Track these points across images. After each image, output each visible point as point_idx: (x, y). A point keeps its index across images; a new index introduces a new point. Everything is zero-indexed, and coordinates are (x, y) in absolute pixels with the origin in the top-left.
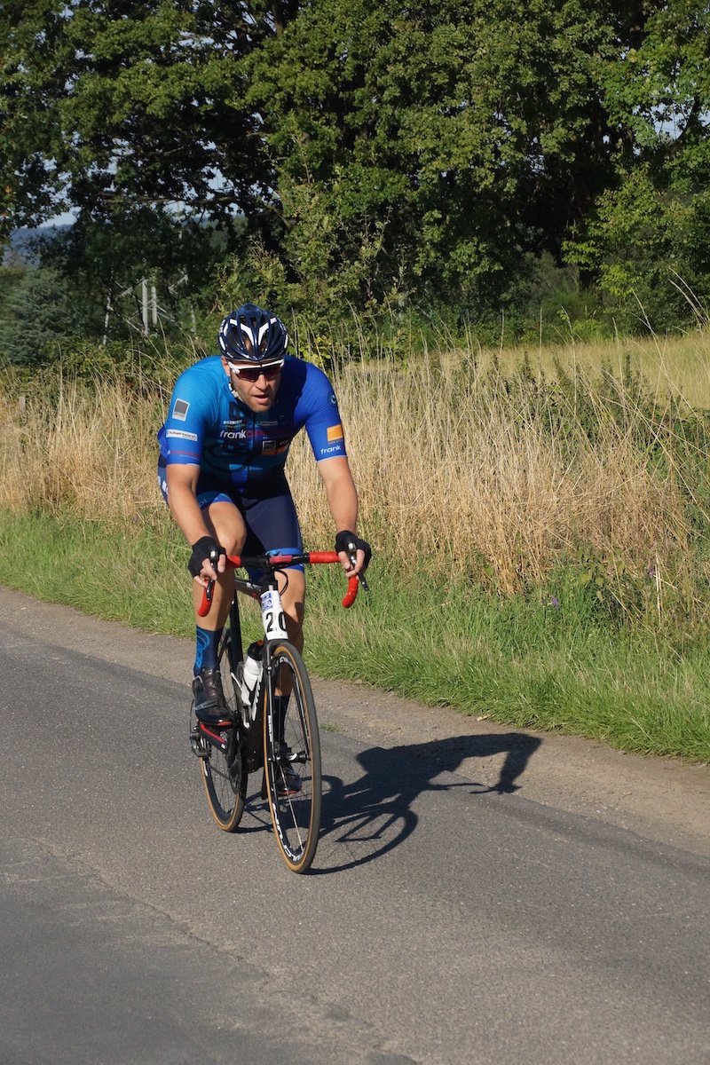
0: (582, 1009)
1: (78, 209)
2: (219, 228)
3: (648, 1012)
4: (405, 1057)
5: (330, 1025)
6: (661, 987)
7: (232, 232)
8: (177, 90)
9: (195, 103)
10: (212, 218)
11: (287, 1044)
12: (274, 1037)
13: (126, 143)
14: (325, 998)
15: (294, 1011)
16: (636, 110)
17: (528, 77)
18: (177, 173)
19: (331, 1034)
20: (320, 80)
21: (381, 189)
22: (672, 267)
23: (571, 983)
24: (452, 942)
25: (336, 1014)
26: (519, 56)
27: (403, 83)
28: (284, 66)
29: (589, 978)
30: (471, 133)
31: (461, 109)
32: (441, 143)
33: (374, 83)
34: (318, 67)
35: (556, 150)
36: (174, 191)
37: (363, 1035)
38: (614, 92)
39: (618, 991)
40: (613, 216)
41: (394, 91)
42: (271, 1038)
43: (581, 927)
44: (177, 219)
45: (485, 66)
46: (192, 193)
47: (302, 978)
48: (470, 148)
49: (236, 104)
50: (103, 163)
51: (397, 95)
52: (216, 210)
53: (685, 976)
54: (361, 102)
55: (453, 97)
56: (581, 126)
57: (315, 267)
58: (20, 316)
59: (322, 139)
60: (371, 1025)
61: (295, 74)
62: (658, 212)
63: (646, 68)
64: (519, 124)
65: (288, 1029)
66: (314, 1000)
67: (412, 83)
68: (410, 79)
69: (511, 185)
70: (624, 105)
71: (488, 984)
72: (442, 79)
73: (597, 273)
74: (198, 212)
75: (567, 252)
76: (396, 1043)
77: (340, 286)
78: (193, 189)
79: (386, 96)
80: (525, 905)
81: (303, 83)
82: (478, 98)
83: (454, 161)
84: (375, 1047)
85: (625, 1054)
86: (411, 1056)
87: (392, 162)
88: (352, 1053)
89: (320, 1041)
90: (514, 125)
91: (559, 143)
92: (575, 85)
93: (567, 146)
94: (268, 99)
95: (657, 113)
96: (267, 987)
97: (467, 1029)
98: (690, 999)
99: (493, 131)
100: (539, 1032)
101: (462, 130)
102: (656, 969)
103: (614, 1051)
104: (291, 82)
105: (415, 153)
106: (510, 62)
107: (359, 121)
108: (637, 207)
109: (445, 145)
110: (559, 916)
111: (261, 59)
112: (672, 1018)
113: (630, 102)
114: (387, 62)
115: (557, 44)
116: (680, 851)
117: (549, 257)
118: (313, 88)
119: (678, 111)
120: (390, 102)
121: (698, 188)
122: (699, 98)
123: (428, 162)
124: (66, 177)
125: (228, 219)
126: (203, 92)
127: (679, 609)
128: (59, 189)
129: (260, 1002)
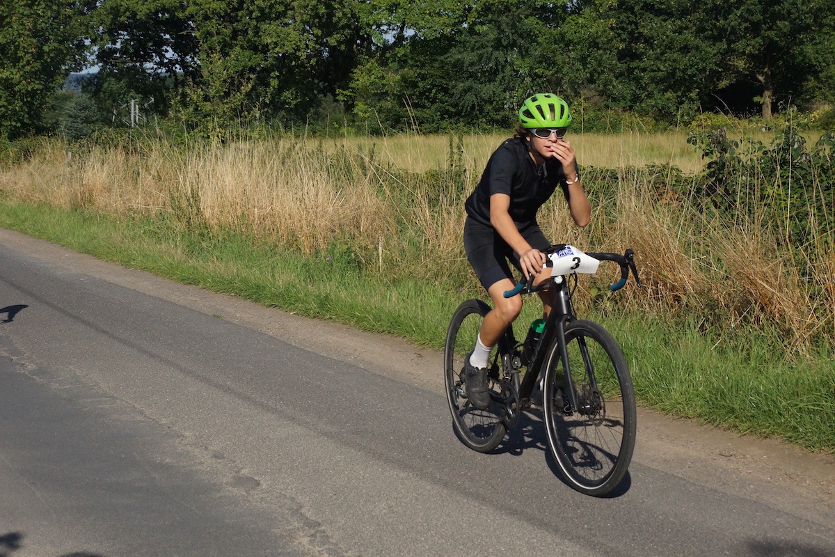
0: (340, 455)
1: (101, 64)
2: (170, 76)
4: (251, 478)
5: (214, 461)
7: (176, 79)
8: (152, 7)
9: (160, 15)
10: (167, 72)
11: (192, 471)
12: (185, 467)
13: (125, 33)
14: (212, 448)
15: (196, 454)
16: (374, 27)
17: (322, 10)
18: (151, 50)
19: (214, 466)
20: (222, 6)
21: (249, 61)
22: (388, 104)
25: (217, 456)
30: (294, 35)
31: (289, 24)
32: (279, 39)
33: (248, 9)
35: (336, 44)
36: (148, 57)
37: (230, 467)
38: (364, 19)
40: (362, 77)
41: (256, 14)
43: (340, 415)
44: (149, 71)
45: (303, 3)
46: (157, 59)
47: (201, 438)
48: (294, 42)
49: (181, 15)
50: (114, 43)
51: (259, 15)
52: (169, 67)
53: (391, 440)
54: (241, 18)
55: (286, 18)
56: (348, 33)
57: (218, 95)
58: (71, 116)
59: (222, 35)
60: (234, 462)
61: (210, 3)
62: (383, 78)
63: (380, 8)
64: (318, 32)
65: (193, 463)
66: (206, 449)
67: (266, 10)
68: (266, 8)
69: (313, 61)
70: (369, 25)
71: (294, 442)
72: (281, 9)
73: (353, 106)
74: (160, 68)
75: (338, 95)
76: (247, 471)
77: (230, 105)
78: (158, 58)
79: (253, 16)
80: (312, 404)
81: (214, 7)
82: (298, 19)
83: (286, 48)
84: (236, 473)
85: (361, 478)
86: (254, 477)
87: (255, 49)
88: (225, 476)
89: (209, 469)
90: (315, 32)
91: (337, 41)
92: (345, 15)
93: (339, 43)
94: (196, 14)
96: (183, 442)
97: (283, 464)
99: (305, 35)
100: (318, 466)
101: (289, 34)
102: (377, 436)
103: (356, 476)
104: (208, 6)
105: (267, 44)
106: (315, 2)
107: (240, 27)
108: (373, 74)
109: (281, 40)
110: (329, 410)
113: (371, 23)
116: (389, 379)
117: (330, 97)
118: (218, 9)
119: (393, 30)
120: (255, 19)
121: (402, 67)
122: (404, 24)
123: (273, 49)
124: (96, 48)
125: (175, 72)
126: (164, 10)
127: (390, 263)
128: (92, 54)
129: (179, 450)
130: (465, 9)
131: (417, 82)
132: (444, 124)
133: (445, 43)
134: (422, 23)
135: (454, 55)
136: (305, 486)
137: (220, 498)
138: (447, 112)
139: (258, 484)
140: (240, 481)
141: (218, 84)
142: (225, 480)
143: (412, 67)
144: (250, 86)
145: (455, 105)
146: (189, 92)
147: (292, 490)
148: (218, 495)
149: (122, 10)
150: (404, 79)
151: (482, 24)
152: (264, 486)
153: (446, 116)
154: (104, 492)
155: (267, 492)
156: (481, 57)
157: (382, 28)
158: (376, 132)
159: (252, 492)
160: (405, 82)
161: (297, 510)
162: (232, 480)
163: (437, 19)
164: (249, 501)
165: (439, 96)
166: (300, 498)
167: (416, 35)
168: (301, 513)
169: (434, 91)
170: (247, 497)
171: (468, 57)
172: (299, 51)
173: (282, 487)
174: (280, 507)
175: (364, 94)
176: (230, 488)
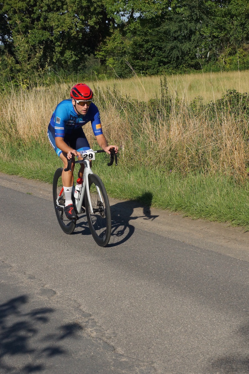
0: (102, 274)
3: (121, 274)
4: (51, 289)
5: (29, 281)
6: (125, 267)
11: (17, 287)
12: (13, 285)
14: (28, 273)
15: (19, 277)
16: (115, 13)
17: (85, 4)
19: (30, 283)
20: (24, 5)
21: (42, 37)
22: (126, 59)
23: (99, 266)
24: (65, 255)
25: (31, 277)
27: (48, 6)
29: (104, 264)
30: (68, 20)
31: (65, 13)
32: (60, 23)
33: (40, 6)
35: (93, 25)
37: (39, 283)
38: (109, 8)
39: (112, 268)
40: (110, 44)
42: (12, 285)
43: (102, 250)
47: (21, 267)
48: (68, 24)
51: (47, 9)
53: (131, 263)
54: (36, 11)
55: (63, 9)
56: (100, 17)
57: (23, 59)
59: (25, 22)
60: (41, 280)
61: (17, 3)
62: (122, 43)
64: (82, 17)
65: (17, 282)
66: (25, 273)
67: (51, 6)
68: (50, 5)
69: (81, 35)
70: (112, 12)
71: (75, 267)
72: (59, 4)
73: (105, 60)
75: (96, 55)
76: (49, 285)
77: (31, 65)
79: (43, 9)
80: (86, 244)
81: (19, 6)
82: (70, 10)
83: (64, 28)
84: (42, 287)
85: (114, 287)
86: (53, 289)
87: (44, 28)
88: (36, 289)
89: (26, 286)
90: (81, 18)
91: (94, 22)
92: (98, 6)
93: (96, 23)
94: (9, 10)
95: (121, 14)
96: (11, 270)
97: (69, 280)
98: (133, 270)
99: (75, 19)
100: (90, 281)
101: (65, 19)
102: (123, 261)
103: (111, 286)
104: (15, 5)
105: (52, 26)
107: (35, 17)
108: (116, 41)
109: (61, 24)
110: (95, 247)
112: (127, 276)
113: (114, 11)
117: (92, 55)
118: (22, 7)
119: (127, 13)
120: (45, 11)
121: (133, 36)
122: (133, 9)
123: (56, 29)
127: (129, 157)
129: (9, 275)
131: (143, 45)
132: (161, 69)
134: (144, 9)
135: (165, 27)
136: (82, 293)
137: (33, 302)
138: (162, 62)
139: (55, 293)
140: (44, 292)
142: (36, 292)
143: (139, 35)
144: (41, 53)
145: (167, 57)
146: (6, 59)
147: (74, 296)
148: (33, 300)
150: (135, 43)
151: (180, 7)
152: (59, 294)
153: (162, 64)
155: (60, 298)
156: (180, 27)
159: (52, 298)
160: (136, 45)
161: (78, 307)
162: (40, 291)
163: (153, 6)
164: (50, 303)
165: (157, 52)
166: (79, 301)
167: (141, 16)
168: (80, 309)
169: (153, 49)
170: (49, 301)
171: (173, 27)
172: (72, 29)
173: (69, 294)
174: (68, 306)
175: (112, 53)
176: (39, 296)
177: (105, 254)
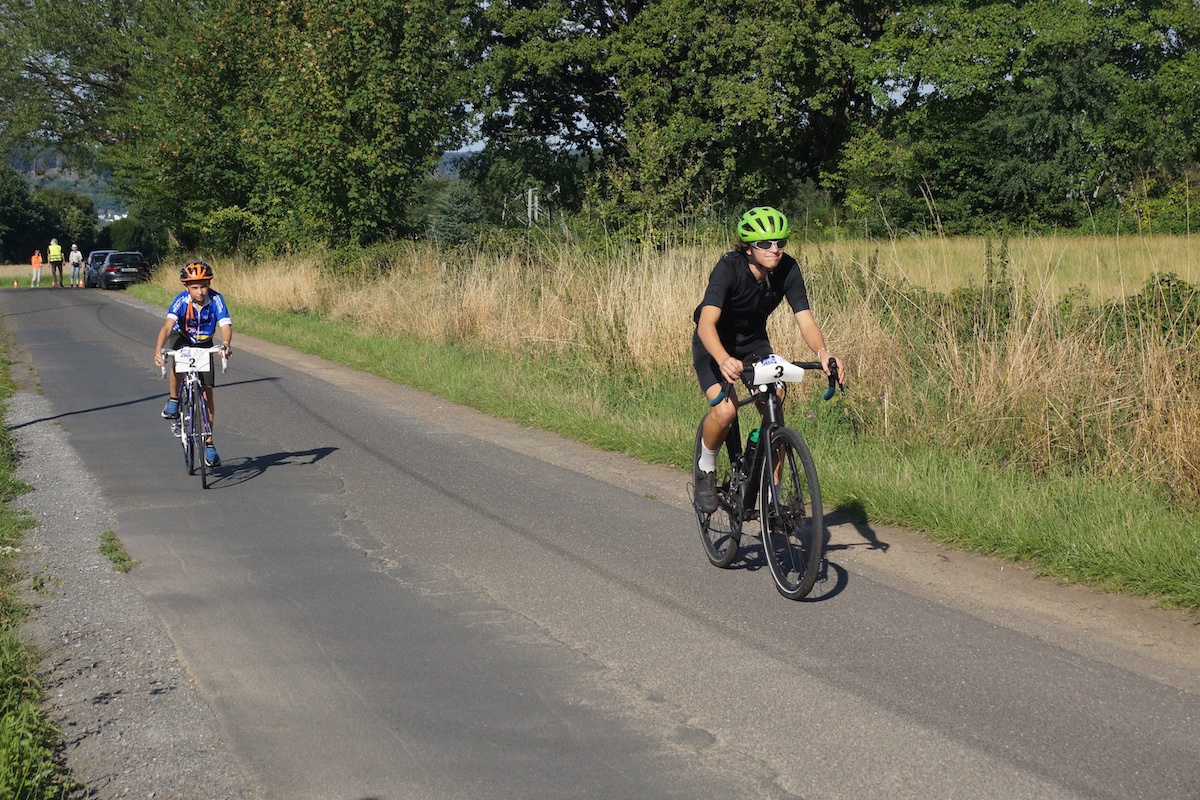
0: (831, 702)
1: (487, 139)
2: (583, 155)
4: (703, 731)
5: (650, 705)
7: (592, 158)
8: (559, 58)
9: (570, 69)
10: (579, 148)
11: (619, 718)
12: (609, 713)
13: (521, 95)
14: (647, 686)
15: (624, 694)
16: (875, 82)
17: (800, 58)
18: (557, 118)
19: (650, 712)
20: (657, 56)
21: (695, 132)
22: (895, 193)
23: (823, 682)
24: (737, 650)
25: (654, 698)
26: (795, 42)
28: (633, 44)
30: (760, 95)
31: (753, 79)
32: (739, 101)
33: (694, 58)
34: (655, 45)
35: (819, 108)
36: (552, 128)
37: (673, 714)
38: (861, 70)
40: (857, 155)
41: (706, 65)
42: (607, 713)
43: (830, 643)
44: (553, 149)
45: (772, 49)
46: (565, 131)
47: (630, 670)
48: (760, 105)
49: (599, 68)
50: (506, 108)
51: (710, 67)
52: (581, 142)
53: (905, 681)
54: (684, 70)
55: (748, 70)
56: (837, 92)
57: (651, 181)
58: (444, 212)
60: (679, 707)
61: (640, 50)
62: (887, 154)
63: (884, 54)
64: (794, 90)
65: (620, 706)
66: (639, 687)
67: (720, 59)
68: (719, 57)
69: (786, 132)
70: (868, 79)
71: (763, 681)
72: (741, 57)
73: (843, 195)
74: (569, 143)
75: (823, 179)
76: (697, 720)
78: (566, 128)
79: (702, 68)
81: (645, 57)
82: (766, 72)
83: (748, 114)
84: (681, 723)
85: (862, 735)
86: (707, 730)
87: (703, 114)
88: (665, 726)
89: (642, 717)
90: (790, 90)
91: (821, 103)
92: (833, 64)
93: (825, 105)
94: (621, 66)
95: (889, 85)
96: (604, 676)
97: (748, 712)
99: (775, 94)
100: (800, 717)
101: (753, 92)
102: (884, 675)
103: (855, 733)
104: (637, 55)
105: (721, 107)
106: (789, 47)
107: (683, 84)
108: (873, 150)
109: (741, 103)
111: (617, 38)
113: (871, 77)
114: (703, 43)
115: (821, 35)
116: (901, 592)
117: (810, 182)
118: (652, 59)
119: (903, 85)
120: (705, 72)
121: (915, 139)
122: (918, 76)
123: (729, 114)
124: (480, 116)
125: (590, 150)
126: (576, 61)
127: (901, 424)
128: (475, 125)
129: (600, 687)
130: (1009, 54)
131: (937, 161)
132: (977, 221)
133: (978, 104)
134: (945, 75)
135: (993, 121)
136: (781, 745)
137: (659, 758)
138: (981, 204)
139: (713, 740)
140: (687, 735)
141: (651, 165)
142: (666, 733)
143: (930, 139)
144: (697, 168)
145: (994, 194)
146: (611, 177)
147: (762, 749)
148: (657, 754)
149: (518, 63)
150: (918, 156)
151: (1034, 75)
152: (722, 743)
153: (980, 210)
154: (495, 744)
155: (726, 752)
156: (1032, 123)
157: (886, 83)
158: (878, 233)
159: (705, 751)
160: (920, 161)
161: (770, 779)
162: (676, 733)
163: (968, 69)
164: (701, 764)
165: (970, 181)
166: (775, 763)
167: (935, 93)
168: (775, 784)
169: (962, 173)
170: (697, 758)
171: (1013, 124)
172: (767, 117)
173: (747, 745)
174: (745, 774)
175: (860, 178)
176: (673, 745)
177: (839, 654)
